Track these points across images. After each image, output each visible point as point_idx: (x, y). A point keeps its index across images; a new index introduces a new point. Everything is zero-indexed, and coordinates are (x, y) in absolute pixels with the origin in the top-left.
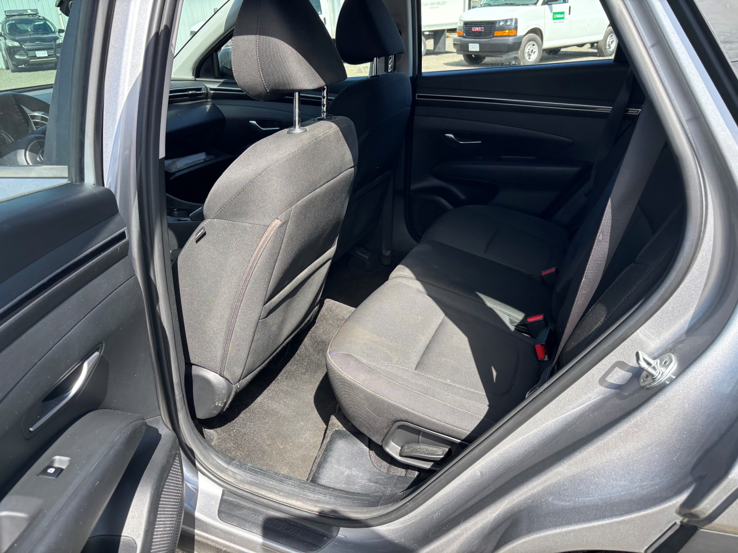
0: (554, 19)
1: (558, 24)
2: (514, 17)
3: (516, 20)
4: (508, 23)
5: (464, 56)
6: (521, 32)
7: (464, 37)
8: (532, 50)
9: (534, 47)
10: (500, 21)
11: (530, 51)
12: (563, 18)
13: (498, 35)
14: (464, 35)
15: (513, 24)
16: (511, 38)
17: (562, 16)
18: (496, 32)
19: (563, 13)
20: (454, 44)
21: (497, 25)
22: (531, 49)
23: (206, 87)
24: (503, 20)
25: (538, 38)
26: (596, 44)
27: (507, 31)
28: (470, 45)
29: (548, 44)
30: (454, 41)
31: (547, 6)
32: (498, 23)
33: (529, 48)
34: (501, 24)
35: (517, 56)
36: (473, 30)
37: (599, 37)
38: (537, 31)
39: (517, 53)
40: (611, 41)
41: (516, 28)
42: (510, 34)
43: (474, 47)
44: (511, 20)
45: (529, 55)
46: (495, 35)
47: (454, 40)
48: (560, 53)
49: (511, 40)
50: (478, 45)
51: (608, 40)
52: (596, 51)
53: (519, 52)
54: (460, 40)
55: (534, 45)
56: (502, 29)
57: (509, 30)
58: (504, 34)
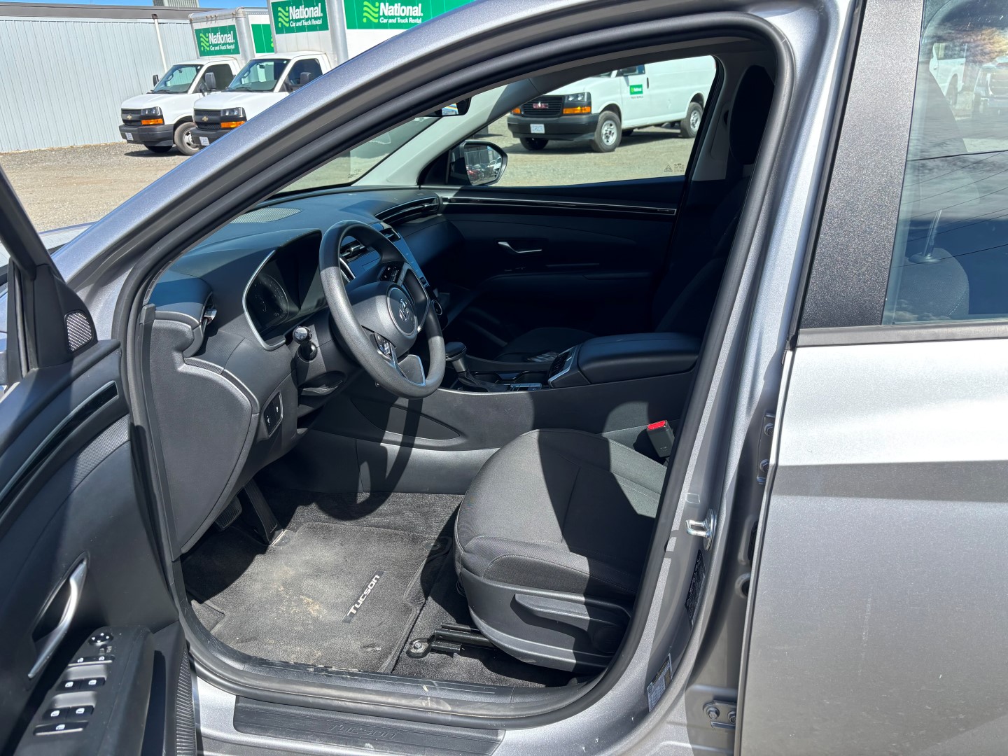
0: (631, 93)
1: (636, 100)
2: (586, 91)
3: (589, 94)
4: (580, 99)
5: (521, 140)
6: (596, 109)
7: (523, 116)
8: (610, 132)
9: (612, 127)
10: (568, 96)
11: (608, 132)
12: (641, 92)
13: (567, 113)
14: (522, 113)
15: (586, 100)
16: (584, 117)
17: (640, 90)
18: (564, 110)
19: (640, 86)
20: (509, 125)
21: (566, 101)
22: (609, 130)
23: (438, 197)
24: (573, 95)
25: (616, 117)
26: (676, 124)
27: (579, 108)
28: (532, 125)
29: (626, 124)
30: (508, 121)
31: (622, 78)
32: (566, 98)
33: (606, 128)
34: (571, 99)
35: (593, 138)
36: (534, 107)
37: (681, 115)
38: (613, 108)
39: (593, 135)
40: (695, 119)
41: (589, 104)
42: (583, 112)
43: (538, 129)
44: (583, 94)
45: (607, 137)
46: (564, 113)
47: (509, 119)
48: (632, 134)
49: (584, 119)
50: (542, 126)
51: (692, 118)
52: (678, 131)
53: (596, 133)
54: (518, 120)
55: (611, 125)
56: (573, 105)
57: (581, 107)
58: (576, 112)
